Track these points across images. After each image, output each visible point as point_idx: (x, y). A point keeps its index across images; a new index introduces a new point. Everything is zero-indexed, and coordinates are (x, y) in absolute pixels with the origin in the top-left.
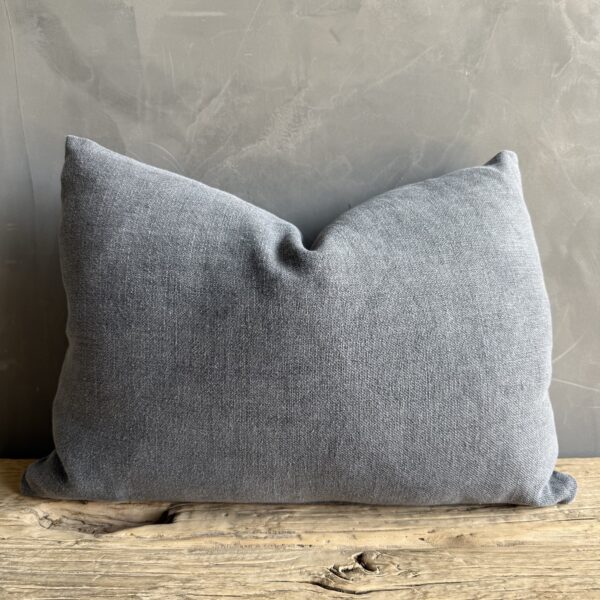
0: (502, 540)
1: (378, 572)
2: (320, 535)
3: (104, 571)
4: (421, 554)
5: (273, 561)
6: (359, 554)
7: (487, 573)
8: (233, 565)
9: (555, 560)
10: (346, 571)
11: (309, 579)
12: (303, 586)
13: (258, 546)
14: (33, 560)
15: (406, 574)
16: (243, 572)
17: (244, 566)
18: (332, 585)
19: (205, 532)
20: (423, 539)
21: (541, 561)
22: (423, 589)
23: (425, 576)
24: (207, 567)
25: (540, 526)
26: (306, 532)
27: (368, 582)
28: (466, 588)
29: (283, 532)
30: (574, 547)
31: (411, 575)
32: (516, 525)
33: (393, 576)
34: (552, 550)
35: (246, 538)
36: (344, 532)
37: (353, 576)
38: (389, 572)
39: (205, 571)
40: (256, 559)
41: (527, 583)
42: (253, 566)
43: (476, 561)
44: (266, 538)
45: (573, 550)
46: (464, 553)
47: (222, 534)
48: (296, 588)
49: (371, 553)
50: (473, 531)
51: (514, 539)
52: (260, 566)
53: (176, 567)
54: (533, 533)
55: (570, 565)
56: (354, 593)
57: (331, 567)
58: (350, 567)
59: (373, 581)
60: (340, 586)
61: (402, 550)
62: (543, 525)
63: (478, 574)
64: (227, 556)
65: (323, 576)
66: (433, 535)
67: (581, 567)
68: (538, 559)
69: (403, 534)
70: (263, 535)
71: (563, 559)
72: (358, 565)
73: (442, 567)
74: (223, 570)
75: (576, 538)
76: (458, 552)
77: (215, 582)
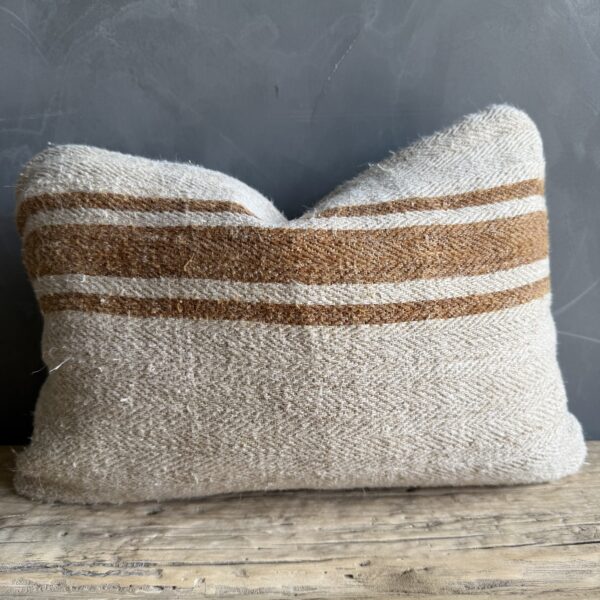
0: (472, 578)
13: (93, 587)
20: (351, 576)
25: (535, 555)
32: (497, 552)
35: (77, 574)
44: (108, 574)
50: (430, 563)
51: (493, 577)
54: (523, 566)
62: (540, 553)
66: (366, 569)
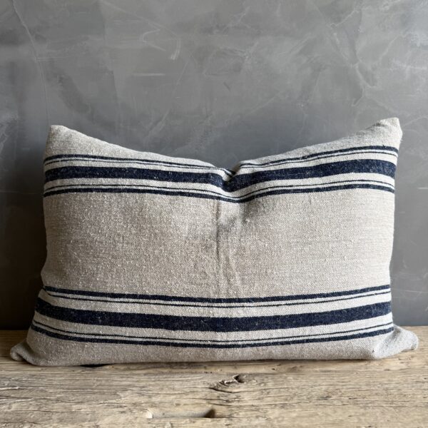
1: (245, 383)
2: (217, 367)
3: (98, 383)
5: (190, 378)
6: (237, 375)
7: (304, 383)
10: (229, 383)
11: (208, 386)
12: (204, 390)
14: (60, 379)
15: (260, 384)
16: (173, 383)
17: (174, 380)
18: (220, 389)
21: (335, 378)
22: (268, 391)
23: (270, 385)
26: (209, 366)
27: (239, 387)
28: (291, 390)
29: (197, 366)
31: (262, 385)
33: (253, 385)
36: (230, 366)
37: (231, 385)
38: (251, 383)
39: (153, 383)
40: (181, 378)
41: (324, 388)
42: (179, 381)
43: (300, 378)
46: (294, 375)
48: (200, 390)
49: (243, 375)
52: (182, 381)
53: (137, 381)
55: (350, 380)
56: (231, 392)
57: (220, 381)
58: (231, 381)
59: (242, 387)
60: (224, 389)
61: (261, 374)
63: (299, 384)
64: (164, 376)
65: (216, 385)
67: (356, 381)
69: (262, 366)
71: (347, 377)
72: (235, 380)
73: (280, 381)
74: (162, 382)
76: (291, 375)
77: (158, 388)
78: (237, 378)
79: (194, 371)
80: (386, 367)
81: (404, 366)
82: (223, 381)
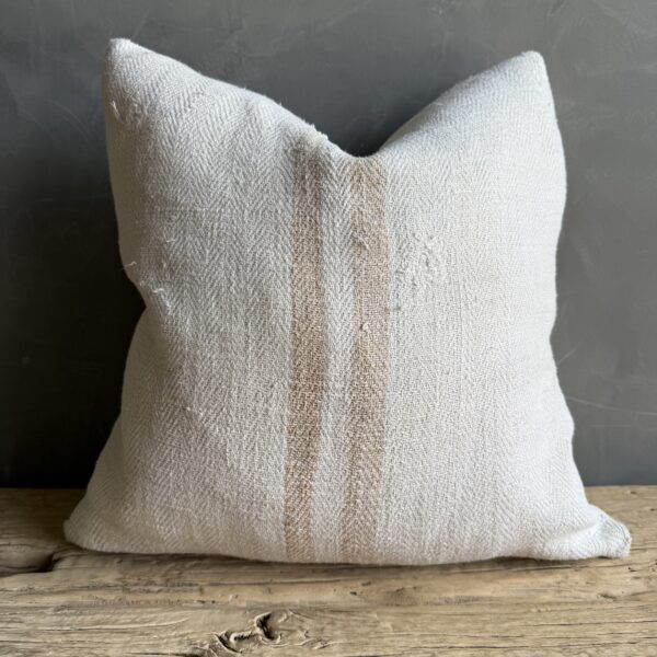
1: (278, 640)
2: (227, 589)
4: (341, 616)
5: (154, 624)
6: (266, 614)
7: (416, 642)
8: (99, 631)
9: (506, 625)
10: (240, 639)
11: (187, 651)
15: (313, 643)
16: (108, 640)
17: (112, 631)
19: (86, 584)
21: (489, 627)
24: (68, 632)
26: (212, 585)
29: (184, 584)
30: (536, 605)
31: (318, 646)
33: (294, 648)
34: (507, 611)
36: (259, 584)
37: (246, 645)
38: (292, 641)
39: (60, 639)
40: (134, 622)
42: (124, 632)
43: (407, 627)
45: (534, 610)
46: (396, 615)
47: (107, 587)
49: (281, 611)
52: (133, 632)
53: (27, 633)
55: (524, 631)
57: (222, 633)
58: (246, 634)
61: (321, 610)
63: (403, 644)
64: (98, 617)
65: (207, 647)
67: (536, 635)
68: (485, 622)
69: (330, 587)
70: (157, 589)
71: (517, 623)
72: (258, 631)
73: (362, 635)
74: (84, 637)
75: (545, 591)
76: (388, 614)
78: (263, 623)
79: (174, 597)
80: (602, 589)
81: (640, 586)
82: (228, 635)
